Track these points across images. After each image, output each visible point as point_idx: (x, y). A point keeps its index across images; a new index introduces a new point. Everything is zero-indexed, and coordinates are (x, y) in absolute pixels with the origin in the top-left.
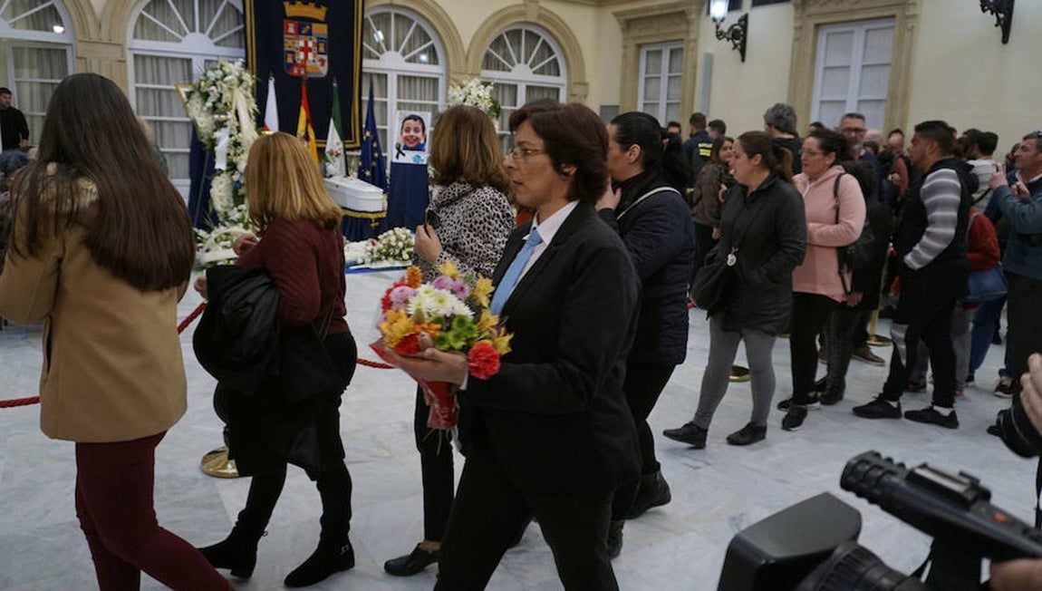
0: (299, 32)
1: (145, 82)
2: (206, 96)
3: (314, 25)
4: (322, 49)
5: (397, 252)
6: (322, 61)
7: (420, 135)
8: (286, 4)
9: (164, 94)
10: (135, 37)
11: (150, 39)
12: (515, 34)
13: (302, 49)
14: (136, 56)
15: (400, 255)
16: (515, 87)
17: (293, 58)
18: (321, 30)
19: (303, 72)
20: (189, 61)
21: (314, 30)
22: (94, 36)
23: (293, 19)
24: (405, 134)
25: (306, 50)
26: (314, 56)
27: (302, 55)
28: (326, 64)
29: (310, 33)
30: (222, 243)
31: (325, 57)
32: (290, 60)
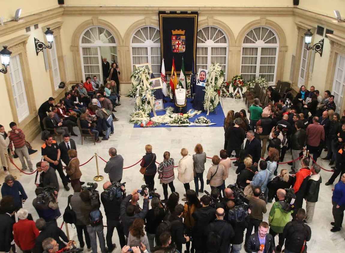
0: (176, 39)
1: (135, 55)
2: (135, 77)
3: (181, 36)
4: (183, 44)
5: (177, 122)
6: (184, 47)
7: (204, 77)
8: (173, 31)
9: (140, 58)
10: (133, 42)
11: (137, 43)
12: (257, 30)
13: (177, 44)
14: (133, 48)
15: (178, 123)
16: (257, 48)
17: (175, 47)
18: (183, 38)
19: (177, 51)
20: (147, 48)
21: (181, 38)
22: (122, 45)
23: (174, 35)
24: (200, 76)
25: (179, 44)
26: (181, 46)
27: (177, 46)
28: (185, 48)
29: (180, 39)
30: (137, 115)
31: (185, 46)
32: (173, 48)
